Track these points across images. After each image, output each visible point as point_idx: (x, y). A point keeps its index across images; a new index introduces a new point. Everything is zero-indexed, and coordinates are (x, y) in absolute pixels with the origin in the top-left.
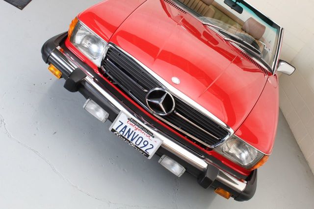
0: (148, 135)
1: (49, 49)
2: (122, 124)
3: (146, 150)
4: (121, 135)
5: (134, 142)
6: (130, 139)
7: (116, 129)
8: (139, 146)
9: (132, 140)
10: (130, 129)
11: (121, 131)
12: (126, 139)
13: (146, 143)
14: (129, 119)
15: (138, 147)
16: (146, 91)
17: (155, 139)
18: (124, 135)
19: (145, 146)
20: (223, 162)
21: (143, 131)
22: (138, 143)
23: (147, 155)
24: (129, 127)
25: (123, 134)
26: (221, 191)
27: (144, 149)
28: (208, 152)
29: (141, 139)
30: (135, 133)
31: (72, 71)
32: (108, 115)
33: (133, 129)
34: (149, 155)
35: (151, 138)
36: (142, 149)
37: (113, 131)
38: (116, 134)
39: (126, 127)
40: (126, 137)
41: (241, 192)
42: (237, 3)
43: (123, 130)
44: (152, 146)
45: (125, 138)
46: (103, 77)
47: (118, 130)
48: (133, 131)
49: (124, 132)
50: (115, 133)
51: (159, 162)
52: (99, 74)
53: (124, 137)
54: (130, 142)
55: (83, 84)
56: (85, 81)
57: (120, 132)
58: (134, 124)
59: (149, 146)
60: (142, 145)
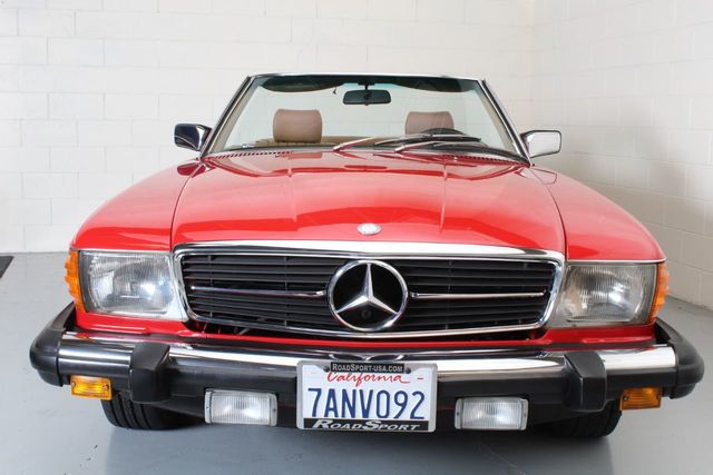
0: (394, 375)
1: (49, 349)
2: (319, 391)
3: (412, 416)
4: (335, 421)
5: (373, 415)
6: (359, 415)
7: (314, 414)
8: (391, 418)
9: (366, 413)
10: (344, 391)
11: (328, 409)
12: (352, 422)
13: (401, 399)
14: (327, 370)
15: (390, 423)
16: (320, 293)
17: (415, 374)
18: (340, 417)
19: (404, 405)
20: (585, 341)
21: (377, 375)
22: (383, 413)
23: (425, 424)
24: (339, 387)
25: (336, 415)
26: (633, 398)
27: (406, 416)
28: (540, 341)
29: (384, 397)
30: (361, 391)
31: (128, 358)
32: (274, 397)
33: (350, 386)
34: (427, 423)
35: (404, 377)
36: (401, 418)
37: (309, 423)
38: (321, 426)
39: (332, 393)
40: (348, 416)
41: (676, 367)
42: (370, 88)
43: (332, 406)
44: (419, 397)
45: (348, 421)
46: (209, 336)
47: (321, 414)
48: (354, 391)
49: (335, 409)
50: (316, 426)
51: (457, 426)
52: (195, 335)
53: (343, 422)
54: (363, 423)
55: (172, 366)
56: (174, 359)
57: (326, 415)
58: (346, 374)
59: (413, 401)
60: (395, 409)
